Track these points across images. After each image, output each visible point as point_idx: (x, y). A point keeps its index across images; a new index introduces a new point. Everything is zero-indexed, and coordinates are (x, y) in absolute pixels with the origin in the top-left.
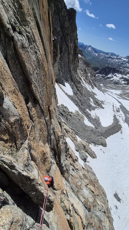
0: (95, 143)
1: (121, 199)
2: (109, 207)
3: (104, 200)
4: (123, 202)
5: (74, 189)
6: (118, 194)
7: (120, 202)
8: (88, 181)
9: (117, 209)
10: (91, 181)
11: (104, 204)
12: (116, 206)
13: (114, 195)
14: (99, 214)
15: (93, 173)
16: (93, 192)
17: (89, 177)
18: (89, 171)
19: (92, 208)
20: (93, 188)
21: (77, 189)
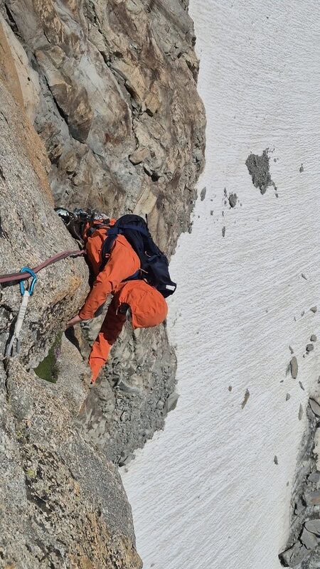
1: (274, 184)
2: (198, 187)
3: (175, 141)
4: (277, 195)
5: (27, 33)
6: (271, 162)
7: (263, 192)
8: (124, 44)
9: (232, 206)
10: (150, 52)
11: (166, 150)
12: (235, 195)
13: (250, 157)
14: (126, 172)
15: (182, 21)
16: (132, 94)
17: (142, 32)
18: (160, 7)
19: (94, 138)
20: (141, 79)
21: (43, 41)
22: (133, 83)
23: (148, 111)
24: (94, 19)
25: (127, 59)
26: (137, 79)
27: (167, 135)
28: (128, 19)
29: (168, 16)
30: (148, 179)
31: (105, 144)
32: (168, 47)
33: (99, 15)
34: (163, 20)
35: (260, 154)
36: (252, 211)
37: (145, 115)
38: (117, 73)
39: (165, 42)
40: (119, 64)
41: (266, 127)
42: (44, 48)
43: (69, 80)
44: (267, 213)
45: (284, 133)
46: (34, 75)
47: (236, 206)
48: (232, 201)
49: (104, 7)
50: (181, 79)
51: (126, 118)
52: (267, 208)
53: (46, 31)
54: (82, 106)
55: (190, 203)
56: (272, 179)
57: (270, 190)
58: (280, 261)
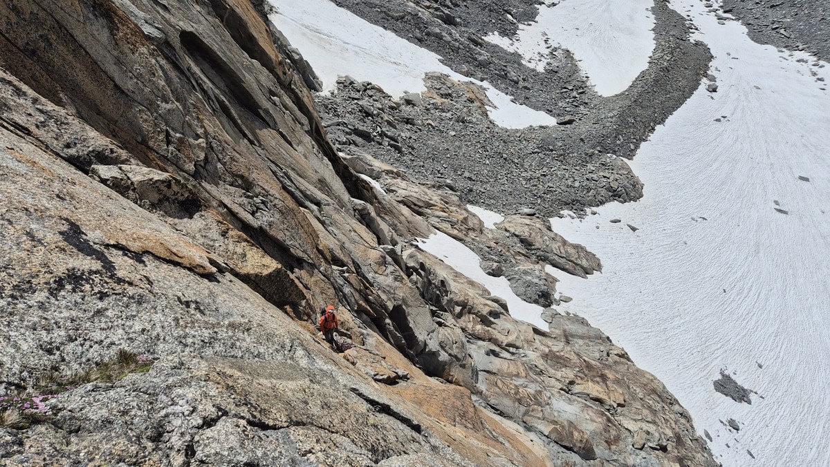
0: (578, 205)
1: (751, 391)
2: (700, 433)
3: (654, 412)
4: (761, 397)
5: (509, 411)
6: (733, 377)
7: (749, 402)
8: (569, 374)
9: (737, 430)
10: (589, 366)
11: (654, 423)
12: (731, 419)
13: (714, 384)
14: (640, 460)
15: (592, 334)
16: (599, 401)
17: (574, 358)
18: (572, 336)
19: (601, 450)
20: (597, 387)
21: (523, 409)
22: (594, 394)
23: (619, 405)
24: (541, 373)
25: (579, 381)
26: (595, 389)
27: (645, 412)
28: (560, 357)
29: (582, 337)
30: (660, 453)
31: (610, 449)
32: (597, 355)
33: (542, 368)
34: (581, 342)
35: (720, 377)
36: (756, 422)
37: (619, 409)
38: (579, 394)
39: (592, 353)
40: (576, 389)
41: (706, 355)
42: (526, 413)
43: (555, 422)
44: (768, 416)
45: (721, 351)
46: (532, 435)
47: (740, 428)
48: (734, 426)
49: (542, 361)
50: (622, 368)
51: (609, 420)
52: (765, 412)
53: (519, 401)
54: (576, 434)
55: (705, 449)
56: (746, 388)
57: (752, 397)
58: (818, 447)
